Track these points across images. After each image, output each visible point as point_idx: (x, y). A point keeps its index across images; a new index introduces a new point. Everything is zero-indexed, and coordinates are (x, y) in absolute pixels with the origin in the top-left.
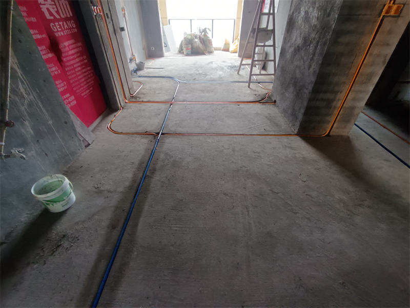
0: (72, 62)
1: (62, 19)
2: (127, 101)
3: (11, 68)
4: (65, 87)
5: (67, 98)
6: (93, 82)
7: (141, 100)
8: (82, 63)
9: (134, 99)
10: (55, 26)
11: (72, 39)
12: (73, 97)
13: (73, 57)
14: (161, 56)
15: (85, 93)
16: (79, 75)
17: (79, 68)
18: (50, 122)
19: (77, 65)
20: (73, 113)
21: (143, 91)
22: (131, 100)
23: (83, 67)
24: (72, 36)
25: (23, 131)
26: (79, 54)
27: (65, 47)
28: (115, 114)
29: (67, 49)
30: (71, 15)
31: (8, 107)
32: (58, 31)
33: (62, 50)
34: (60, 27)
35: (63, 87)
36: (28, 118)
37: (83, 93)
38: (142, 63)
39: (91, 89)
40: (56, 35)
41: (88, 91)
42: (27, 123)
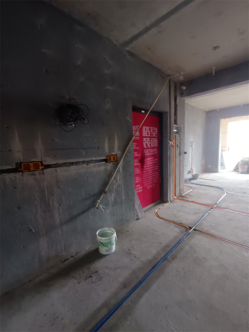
0: (148, 169)
1: (151, 148)
2: (175, 198)
3: (119, 168)
4: (140, 181)
5: (138, 187)
6: (156, 181)
7: (186, 199)
8: (154, 169)
9: (182, 197)
10: (147, 151)
11: (152, 157)
12: (141, 187)
13: (150, 166)
14: (216, 171)
15: (149, 186)
16: (150, 176)
17: (151, 172)
18: (123, 197)
19: (150, 170)
20: (138, 196)
21: (191, 194)
22: (179, 198)
23: (154, 172)
24: (154, 156)
25: (110, 198)
26: (153, 165)
27: (147, 160)
28: (164, 204)
29: (148, 161)
30: (157, 146)
31: (109, 185)
32: (147, 153)
33: (146, 162)
34: (149, 151)
35: (138, 181)
36: (114, 192)
37: (148, 186)
38: (197, 175)
39: (154, 185)
40: (146, 155)
41: (151, 186)
42: (113, 195)
